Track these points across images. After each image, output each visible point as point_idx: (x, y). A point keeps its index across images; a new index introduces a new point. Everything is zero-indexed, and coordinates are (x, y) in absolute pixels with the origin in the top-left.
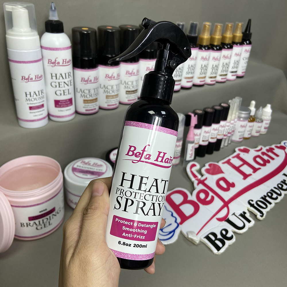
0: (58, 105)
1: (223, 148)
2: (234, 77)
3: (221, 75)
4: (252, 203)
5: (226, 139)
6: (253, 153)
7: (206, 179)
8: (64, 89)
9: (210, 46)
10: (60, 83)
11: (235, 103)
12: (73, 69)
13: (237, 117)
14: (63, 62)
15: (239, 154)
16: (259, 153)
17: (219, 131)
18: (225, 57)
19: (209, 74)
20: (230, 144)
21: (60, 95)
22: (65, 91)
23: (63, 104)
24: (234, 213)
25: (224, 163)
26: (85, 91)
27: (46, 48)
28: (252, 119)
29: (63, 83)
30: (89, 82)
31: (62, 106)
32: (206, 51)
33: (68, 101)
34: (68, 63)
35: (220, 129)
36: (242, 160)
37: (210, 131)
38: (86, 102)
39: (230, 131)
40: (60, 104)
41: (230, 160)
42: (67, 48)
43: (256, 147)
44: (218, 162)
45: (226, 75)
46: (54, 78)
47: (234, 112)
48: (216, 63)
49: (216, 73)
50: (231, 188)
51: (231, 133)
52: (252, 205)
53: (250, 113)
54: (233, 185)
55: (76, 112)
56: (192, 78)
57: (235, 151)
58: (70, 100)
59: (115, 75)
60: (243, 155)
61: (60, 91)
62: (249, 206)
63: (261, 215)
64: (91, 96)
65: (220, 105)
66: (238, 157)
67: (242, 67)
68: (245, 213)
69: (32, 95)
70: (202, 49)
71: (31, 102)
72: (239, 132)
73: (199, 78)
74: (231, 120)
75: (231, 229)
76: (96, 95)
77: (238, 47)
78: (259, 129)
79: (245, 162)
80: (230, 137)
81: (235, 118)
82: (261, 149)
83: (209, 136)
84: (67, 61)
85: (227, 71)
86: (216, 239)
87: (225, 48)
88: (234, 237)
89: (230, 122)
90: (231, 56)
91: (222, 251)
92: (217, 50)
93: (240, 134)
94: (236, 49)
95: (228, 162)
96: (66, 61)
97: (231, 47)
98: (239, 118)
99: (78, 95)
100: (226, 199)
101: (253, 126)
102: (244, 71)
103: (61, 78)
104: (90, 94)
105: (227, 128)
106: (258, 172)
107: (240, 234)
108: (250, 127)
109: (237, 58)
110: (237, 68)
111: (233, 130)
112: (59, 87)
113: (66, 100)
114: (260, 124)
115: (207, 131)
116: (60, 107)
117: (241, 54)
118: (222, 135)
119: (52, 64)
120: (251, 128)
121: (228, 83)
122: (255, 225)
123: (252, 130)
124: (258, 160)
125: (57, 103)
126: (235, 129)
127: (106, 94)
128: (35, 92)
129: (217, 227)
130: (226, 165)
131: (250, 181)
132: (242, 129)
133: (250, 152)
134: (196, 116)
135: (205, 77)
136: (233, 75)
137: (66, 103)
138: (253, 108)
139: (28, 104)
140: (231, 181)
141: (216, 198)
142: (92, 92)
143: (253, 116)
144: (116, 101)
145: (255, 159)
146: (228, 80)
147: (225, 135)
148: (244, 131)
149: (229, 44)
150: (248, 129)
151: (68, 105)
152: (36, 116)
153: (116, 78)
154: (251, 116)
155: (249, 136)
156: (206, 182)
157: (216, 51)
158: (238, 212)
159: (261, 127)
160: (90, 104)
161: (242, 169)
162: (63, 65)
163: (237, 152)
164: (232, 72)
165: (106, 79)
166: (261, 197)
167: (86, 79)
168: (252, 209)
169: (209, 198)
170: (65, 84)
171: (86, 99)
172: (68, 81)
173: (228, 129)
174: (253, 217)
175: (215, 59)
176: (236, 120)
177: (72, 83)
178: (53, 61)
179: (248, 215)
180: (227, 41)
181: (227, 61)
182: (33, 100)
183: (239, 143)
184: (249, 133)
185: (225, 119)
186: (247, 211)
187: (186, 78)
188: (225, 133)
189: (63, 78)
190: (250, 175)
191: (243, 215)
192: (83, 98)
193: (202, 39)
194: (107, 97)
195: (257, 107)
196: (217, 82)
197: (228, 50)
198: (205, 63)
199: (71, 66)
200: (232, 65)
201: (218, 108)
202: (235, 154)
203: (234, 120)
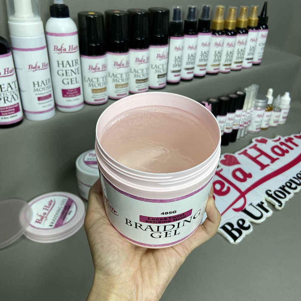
0: (66, 94)
1: (239, 139)
2: (250, 65)
3: (236, 63)
4: (270, 193)
5: (242, 129)
6: (271, 143)
7: (222, 170)
8: (71, 77)
9: (224, 32)
10: (67, 71)
11: (251, 91)
12: (80, 56)
13: (253, 106)
14: (70, 48)
15: (256, 145)
16: (278, 144)
17: (235, 121)
18: (240, 43)
19: (223, 62)
20: (247, 135)
21: (67, 83)
22: (73, 80)
23: (71, 93)
24: (251, 203)
25: (240, 154)
26: (94, 80)
27: (52, 34)
28: (270, 108)
29: (70, 71)
30: (97, 70)
31: (70, 96)
32: (220, 36)
33: (76, 90)
34: (75, 49)
35: (236, 118)
36: (259, 150)
37: (225, 121)
38: (94, 91)
39: (247, 121)
40: (67, 93)
41: (246, 150)
42: (73, 34)
43: (274, 137)
44: (234, 153)
45: (241, 62)
46: (61, 66)
47: (250, 100)
48: (230, 49)
49: (231, 60)
50: (248, 179)
51: (247, 123)
52: (270, 195)
53: (267, 102)
54: (250, 176)
55: (85, 103)
56: (206, 65)
57: (251, 142)
58: (78, 89)
59: (124, 62)
60: (260, 146)
61: (68, 79)
62: (267, 196)
63: (280, 204)
64: (99, 85)
65: (235, 93)
66: (255, 147)
67: (259, 54)
68: (262, 203)
69: (40, 85)
70: (216, 35)
71: (40, 92)
72: (256, 122)
73: (213, 66)
74: (247, 109)
75: (248, 220)
76: (104, 84)
77: (254, 32)
78: (277, 119)
79: (262, 153)
80: (246, 127)
81: (251, 107)
82: (280, 139)
83: (224, 126)
84: (74, 47)
85: (242, 58)
86: (233, 229)
87: (240, 33)
88: (251, 227)
89: (246, 111)
90: (246, 42)
91: (239, 241)
92: (232, 35)
93: (257, 124)
94: (252, 34)
95: (245, 153)
96: (72, 48)
97: (247, 32)
98: (256, 107)
99: (87, 84)
100: (243, 190)
101: (271, 115)
102: (261, 58)
103: (68, 65)
104: (99, 83)
105: (243, 117)
106: (276, 162)
107: (258, 224)
108: (268, 116)
109: (253, 44)
110: (253, 54)
111: (249, 119)
112: (67, 75)
113: (74, 89)
114: (277, 114)
115: (222, 121)
116: (68, 97)
117: (257, 39)
118: (238, 125)
119: (58, 51)
120: (269, 118)
121: (243, 71)
122: (273, 215)
123: (269, 120)
124: (276, 150)
125: (65, 93)
126: (252, 119)
127: (115, 83)
128: (42, 81)
129: (233, 217)
130: (242, 156)
131: (268, 171)
132: (259, 119)
133: (267, 143)
134: (210, 105)
135: (219, 65)
136: (249, 63)
137: (74, 93)
138: (270, 96)
139: (36, 94)
140: (247, 172)
141: (232, 189)
142: (101, 80)
143: (271, 105)
144: (125, 90)
145: (273, 149)
146: (243, 68)
147: (241, 126)
148: (261, 121)
149: (245, 29)
150: (265, 118)
151: (76, 95)
152: (45, 107)
153: (125, 65)
154: (269, 105)
155: (267, 126)
156: (221, 173)
157: (230, 37)
158: (256, 202)
159: (280, 116)
160: (99, 94)
161: (259, 159)
162: (70, 51)
163: (254, 142)
164: (248, 59)
165: (114, 67)
166: (279, 187)
167: (94, 67)
168: (270, 199)
169: (225, 189)
170: (72, 73)
171: (94, 88)
172: (75, 69)
173: (244, 119)
174: (271, 207)
175: (229, 45)
176: (252, 109)
177: (80, 72)
178: (59, 47)
179: (265, 205)
180: (242, 26)
181: (242, 47)
182: (41, 89)
183: (256, 134)
184: (266, 123)
185: (241, 108)
186: (264, 201)
187: (199, 66)
188: (241, 123)
189: (70, 66)
190: (268, 165)
191: (261, 205)
192: (92, 88)
193: (215, 24)
194: (117, 86)
195: (275, 95)
196: (232, 70)
197: (243, 35)
198: (219, 49)
199: (78, 53)
200: (247, 51)
201: (234, 96)
202: (252, 145)
203: (250, 109)
